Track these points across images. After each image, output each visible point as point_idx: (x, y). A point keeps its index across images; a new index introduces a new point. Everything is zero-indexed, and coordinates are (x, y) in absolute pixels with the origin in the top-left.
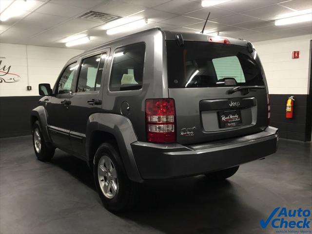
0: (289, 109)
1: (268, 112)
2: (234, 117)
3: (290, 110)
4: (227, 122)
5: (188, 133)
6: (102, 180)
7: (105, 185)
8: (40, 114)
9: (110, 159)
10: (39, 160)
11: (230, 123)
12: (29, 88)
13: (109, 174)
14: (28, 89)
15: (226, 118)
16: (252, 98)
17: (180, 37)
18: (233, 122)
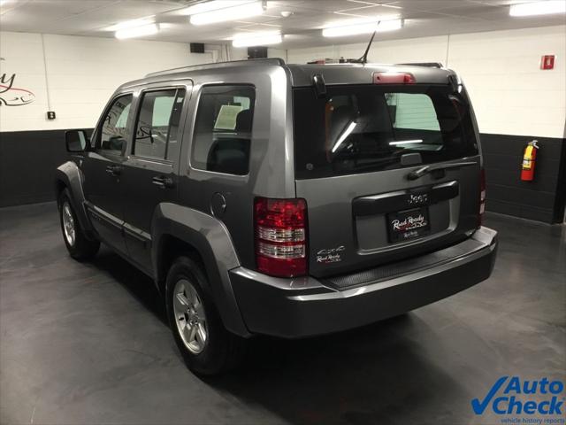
0: (527, 164)
1: (481, 202)
2: (416, 220)
3: (529, 167)
4: (403, 230)
5: (330, 257)
6: (182, 319)
7: (186, 327)
8: (70, 179)
9: (193, 288)
10: (74, 258)
11: (408, 232)
12: (51, 116)
13: (193, 312)
14: (49, 117)
15: (402, 224)
16: (451, 184)
17: (319, 79)
18: (413, 230)
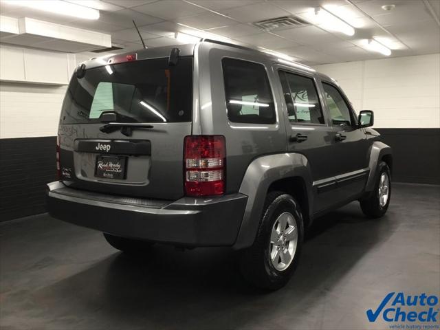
2: (114, 165)
18: (110, 173)
